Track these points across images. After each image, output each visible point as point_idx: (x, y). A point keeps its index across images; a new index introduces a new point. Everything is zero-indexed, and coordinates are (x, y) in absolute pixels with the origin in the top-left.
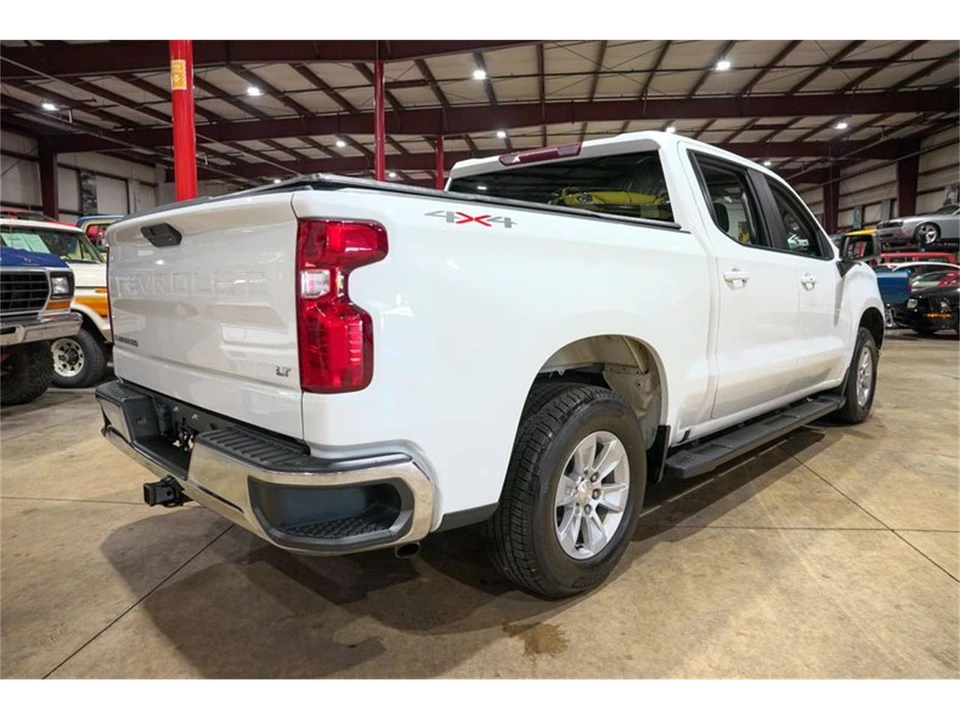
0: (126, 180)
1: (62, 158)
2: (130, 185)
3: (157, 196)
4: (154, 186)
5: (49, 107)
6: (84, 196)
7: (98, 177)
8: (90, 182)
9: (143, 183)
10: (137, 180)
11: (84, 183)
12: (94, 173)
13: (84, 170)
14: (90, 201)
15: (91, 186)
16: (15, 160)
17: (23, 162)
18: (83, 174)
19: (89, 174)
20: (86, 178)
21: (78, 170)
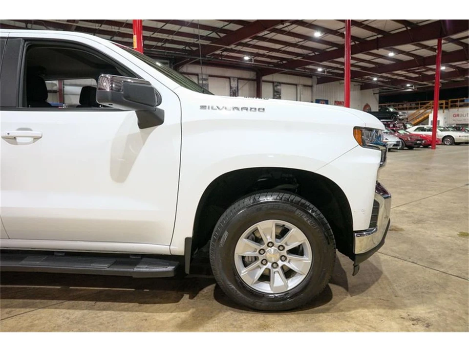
0: (296, 85)
1: (264, 78)
2: (298, 87)
3: (312, 91)
4: (311, 86)
5: (247, 58)
6: (275, 94)
7: (282, 85)
8: (279, 87)
9: (305, 86)
10: (301, 84)
11: (275, 88)
12: (280, 83)
13: (276, 82)
14: (278, 96)
15: (279, 89)
16: (246, 81)
17: (250, 81)
18: (275, 84)
19: (279, 84)
20: (277, 86)
21: (273, 82)
